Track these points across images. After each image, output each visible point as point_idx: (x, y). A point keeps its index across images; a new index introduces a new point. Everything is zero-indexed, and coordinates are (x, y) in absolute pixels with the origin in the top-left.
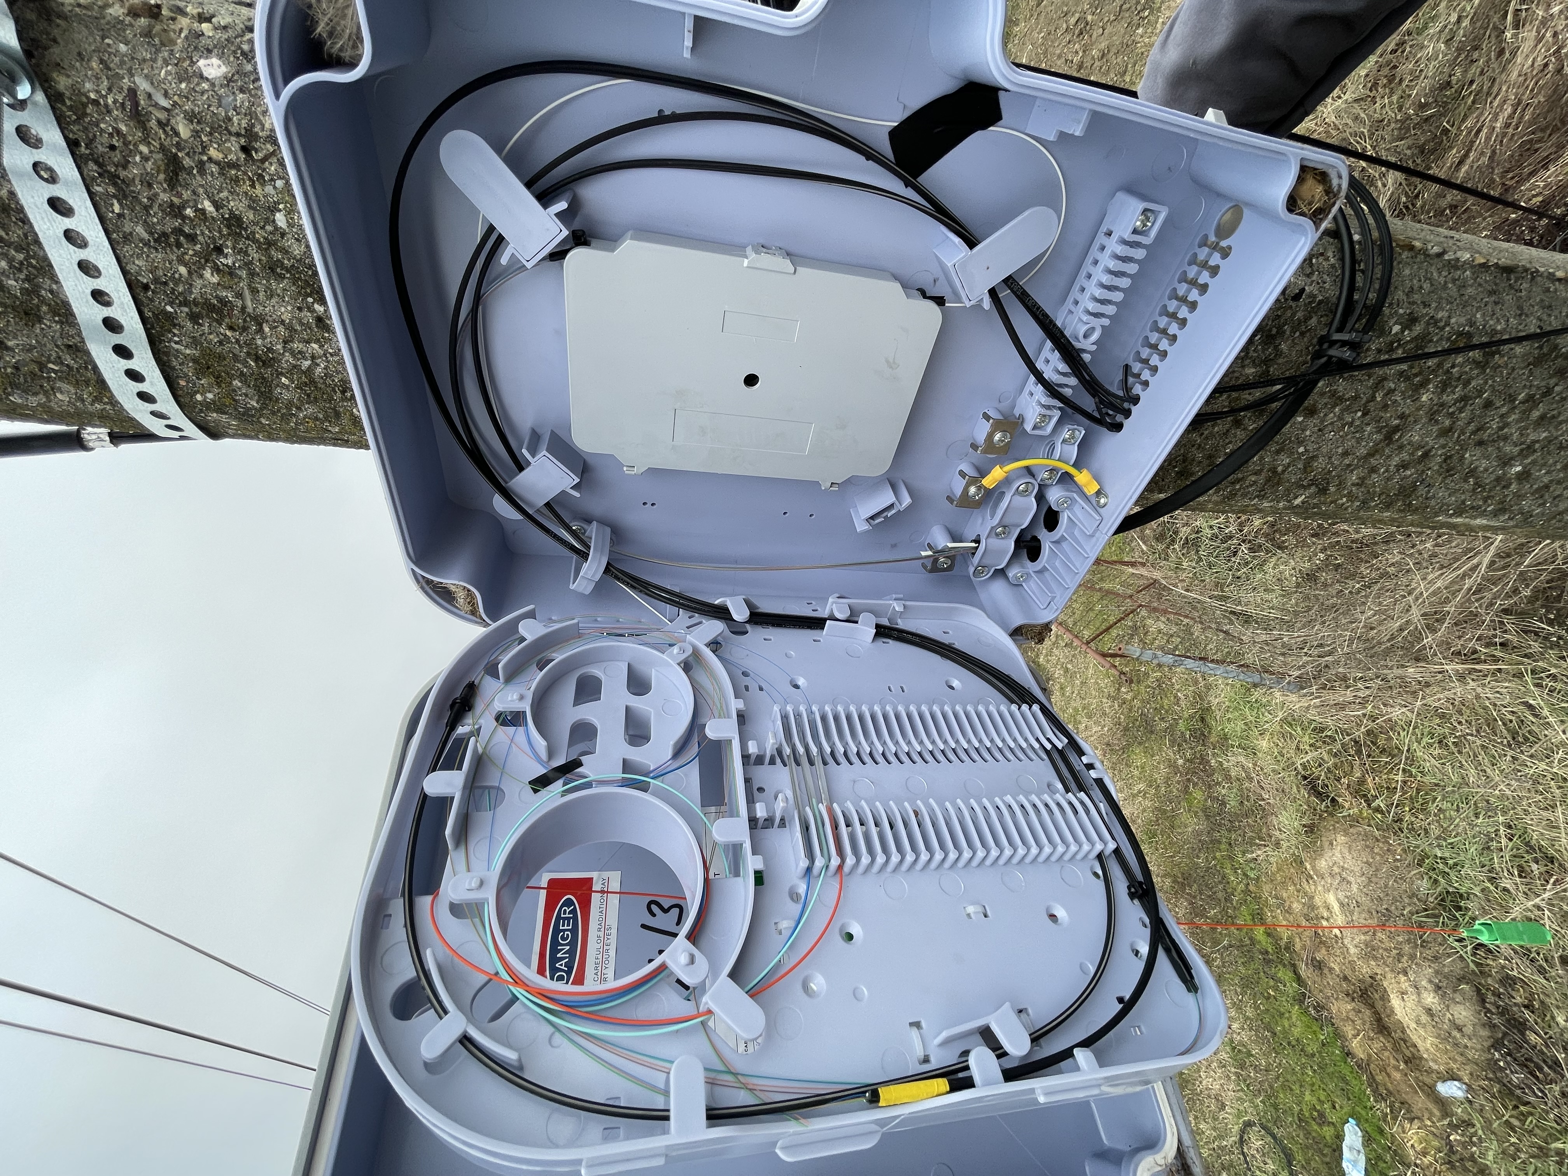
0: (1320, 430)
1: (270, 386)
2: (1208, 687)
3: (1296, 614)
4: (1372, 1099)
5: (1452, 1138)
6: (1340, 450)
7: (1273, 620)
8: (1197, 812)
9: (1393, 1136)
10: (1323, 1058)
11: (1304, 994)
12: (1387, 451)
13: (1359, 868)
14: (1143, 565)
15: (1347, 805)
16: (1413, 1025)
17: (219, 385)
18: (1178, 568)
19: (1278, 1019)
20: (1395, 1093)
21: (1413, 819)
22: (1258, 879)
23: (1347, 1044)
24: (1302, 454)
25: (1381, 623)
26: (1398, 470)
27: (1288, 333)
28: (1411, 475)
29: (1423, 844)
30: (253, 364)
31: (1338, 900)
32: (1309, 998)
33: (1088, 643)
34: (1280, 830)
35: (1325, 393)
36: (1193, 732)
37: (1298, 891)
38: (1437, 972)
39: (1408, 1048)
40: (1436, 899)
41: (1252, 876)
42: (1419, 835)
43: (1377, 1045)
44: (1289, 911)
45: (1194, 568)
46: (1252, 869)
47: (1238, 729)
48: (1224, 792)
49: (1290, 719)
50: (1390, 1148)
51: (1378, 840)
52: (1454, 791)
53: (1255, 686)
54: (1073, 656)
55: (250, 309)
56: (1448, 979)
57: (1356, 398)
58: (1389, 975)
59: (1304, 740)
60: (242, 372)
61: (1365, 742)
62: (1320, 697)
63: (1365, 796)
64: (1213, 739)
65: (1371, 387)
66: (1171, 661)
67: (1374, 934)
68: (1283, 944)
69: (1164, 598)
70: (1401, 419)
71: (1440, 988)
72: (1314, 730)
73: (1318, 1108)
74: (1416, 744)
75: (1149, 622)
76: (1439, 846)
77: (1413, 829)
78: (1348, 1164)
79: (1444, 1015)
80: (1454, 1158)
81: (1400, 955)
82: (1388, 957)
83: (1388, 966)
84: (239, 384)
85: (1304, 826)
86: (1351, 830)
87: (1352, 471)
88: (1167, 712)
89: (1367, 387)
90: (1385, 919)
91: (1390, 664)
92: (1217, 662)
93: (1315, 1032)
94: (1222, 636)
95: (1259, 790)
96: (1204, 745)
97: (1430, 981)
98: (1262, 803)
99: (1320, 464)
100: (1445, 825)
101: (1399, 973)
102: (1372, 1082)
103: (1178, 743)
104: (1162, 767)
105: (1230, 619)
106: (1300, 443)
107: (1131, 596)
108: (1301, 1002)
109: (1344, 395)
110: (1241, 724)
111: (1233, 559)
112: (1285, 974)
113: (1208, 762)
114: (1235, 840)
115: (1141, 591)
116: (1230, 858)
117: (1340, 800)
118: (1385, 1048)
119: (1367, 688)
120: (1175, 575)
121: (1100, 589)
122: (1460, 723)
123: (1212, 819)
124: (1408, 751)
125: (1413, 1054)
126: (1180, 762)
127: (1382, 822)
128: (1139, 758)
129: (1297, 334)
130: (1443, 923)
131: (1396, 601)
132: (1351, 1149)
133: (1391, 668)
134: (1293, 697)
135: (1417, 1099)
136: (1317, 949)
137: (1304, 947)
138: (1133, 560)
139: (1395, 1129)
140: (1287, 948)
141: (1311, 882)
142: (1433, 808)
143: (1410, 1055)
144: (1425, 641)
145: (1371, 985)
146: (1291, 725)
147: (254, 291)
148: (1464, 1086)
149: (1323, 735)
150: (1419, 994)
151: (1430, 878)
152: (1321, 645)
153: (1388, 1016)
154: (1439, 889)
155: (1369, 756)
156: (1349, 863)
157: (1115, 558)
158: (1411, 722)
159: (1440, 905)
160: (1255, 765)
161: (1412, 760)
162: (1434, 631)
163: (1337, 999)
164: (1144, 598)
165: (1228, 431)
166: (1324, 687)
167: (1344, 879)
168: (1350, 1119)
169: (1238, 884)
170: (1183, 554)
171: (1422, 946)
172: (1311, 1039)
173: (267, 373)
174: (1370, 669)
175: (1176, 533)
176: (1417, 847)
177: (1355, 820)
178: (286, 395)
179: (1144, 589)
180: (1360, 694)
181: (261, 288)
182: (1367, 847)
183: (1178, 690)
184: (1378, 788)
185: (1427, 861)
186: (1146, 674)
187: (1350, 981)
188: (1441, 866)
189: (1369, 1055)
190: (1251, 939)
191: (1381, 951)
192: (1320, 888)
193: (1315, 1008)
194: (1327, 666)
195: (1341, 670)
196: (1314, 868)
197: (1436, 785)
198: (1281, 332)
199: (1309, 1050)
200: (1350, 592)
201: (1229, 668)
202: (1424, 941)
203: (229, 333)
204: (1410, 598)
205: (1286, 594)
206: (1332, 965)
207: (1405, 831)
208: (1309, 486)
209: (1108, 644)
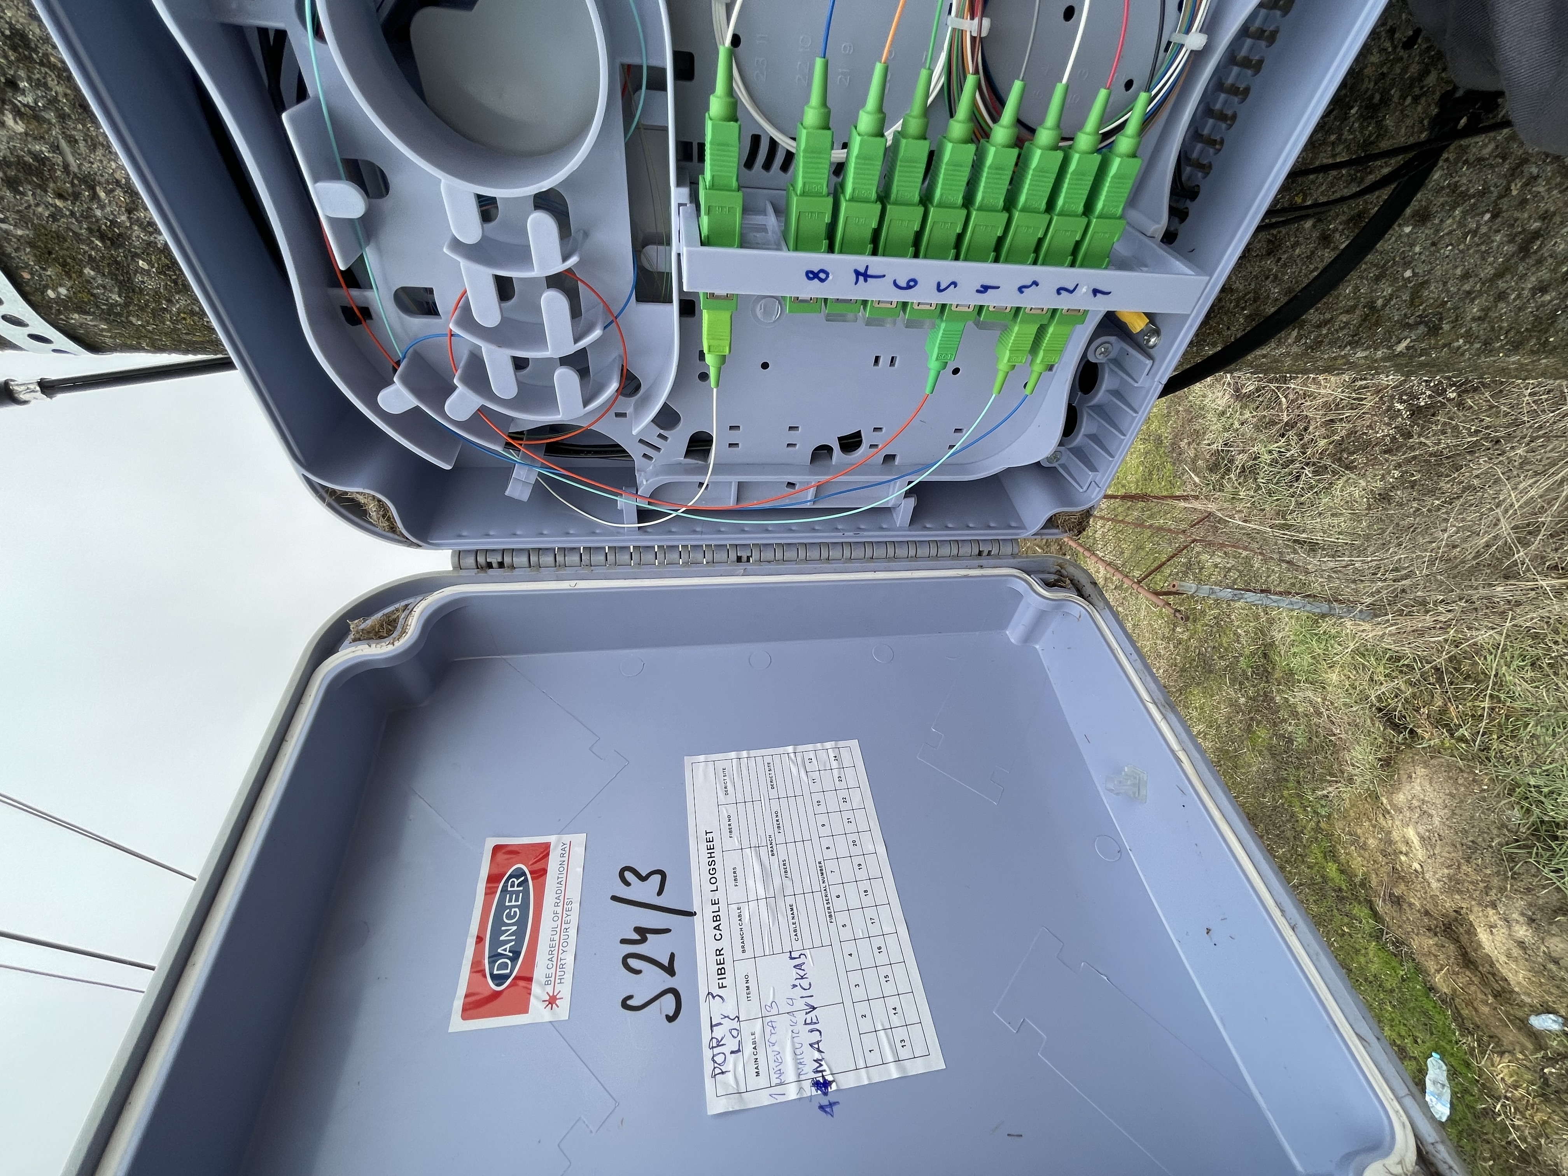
0: (1434, 244)
1: (127, 273)
2: (1271, 622)
3: (1368, 538)
4: (1457, 1034)
5: (1546, 1071)
6: (1459, 272)
7: (1342, 546)
8: (1262, 751)
9: (1480, 1069)
10: (1403, 994)
11: (1382, 931)
12: (1521, 268)
13: (1441, 801)
14: (1196, 498)
15: (1427, 736)
16: (1503, 959)
17: (68, 274)
18: (1235, 497)
19: (1354, 955)
20: (1483, 1026)
21: (1502, 747)
22: (1329, 816)
23: (1429, 979)
24: (1409, 280)
25: (1465, 540)
26: (1534, 295)
27: (1395, 99)
28: (1550, 301)
29: (1513, 772)
30: (97, 242)
31: (1418, 834)
32: (1387, 934)
33: (1139, 582)
34: (1353, 765)
35: (1443, 188)
36: (1255, 669)
37: (1374, 826)
38: (1530, 905)
39: (1496, 981)
40: (1529, 829)
41: (1324, 813)
42: (1509, 764)
43: (1462, 980)
44: (1364, 847)
45: (1252, 497)
46: (1322, 806)
47: (1305, 663)
48: (1290, 729)
49: (1362, 649)
50: (1478, 1081)
51: (1462, 771)
52: (1549, 716)
53: (1323, 616)
54: (1124, 599)
55: (74, 168)
56: (1542, 910)
57: (1482, 194)
58: (1475, 909)
59: (1378, 670)
60: (90, 256)
61: (1446, 669)
62: (1396, 624)
63: (1447, 725)
64: (1278, 674)
65: (1505, 176)
66: (1230, 595)
67: (1459, 867)
68: (1357, 880)
69: (1220, 531)
70: (1544, 219)
71: (1533, 921)
72: (1389, 659)
73: (1398, 1042)
74: (1504, 668)
75: (1205, 557)
76: (1533, 774)
77: (1502, 757)
78: (1432, 1097)
79: (1538, 948)
80: (1549, 1090)
81: (1488, 889)
82: (1475, 890)
83: (1475, 900)
84: (92, 273)
85: (1380, 760)
86: (1432, 762)
87: (1472, 301)
88: (1226, 649)
89: (1499, 176)
90: (1471, 851)
91: (1475, 584)
92: (1281, 594)
93: (1394, 968)
94: (1284, 565)
95: (1329, 725)
96: (1267, 682)
97: (1523, 914)
98: (1333, 738)
99: (1433, 292)
100: (1539, 752)
101: (1486, 907)
102: (1458, 1016)
103: (1239, 682)
104: (1223, 707)
105: (1295, 550)
106: (1407, 265)
107: (1184, 531)
108: (1378, 938)
109: (1468, 190)
110: (1308, 658)
111: (1296, 485)
112: (1360, 911)
113: (1272, 699)
114: (1304, 777)
115: (1195, 525)
116: (1299, 795)
117: (1419, 731)
118: (1472, 983)
119: (1450, 611)
120: (1230, 506)
121: (1151, 526)
122: (1556, 643)
123: (1279, 758)
124: (1495, 676)
125: (1503, 988)
126: (1242, 700)
127: (1466, 751)
128: (1197, 698)
129: (1409, 100)
130: (1537, 854)
131: (1482, 514)
132: (1435, 1082)
133: (1476, 589)
134: (1367, 626)
135: (1508, 1032)
136: (1395, 884)
137: (1381, 883)
138: (1185, 494)
139: (1483, 1063)
140: (1363, 884)
141: (1387, 816)
142: (1524, 735)
143: (1499, 989)
144: (1516, 556)
145: (1456, 920)
146: (1364, 655)
147: (72, 141)
148: (1560, 1020)
149: (1401, 663)
150: (1510, 927)
151: (1522, 807)
152: (1396, 570)
153: (1475, 950)
154: (1531, 820)
155: (1451, 683)
156: (1430, 796)
157: (1165, 493)
158: (1499, 645)
159: (1533, 835)
160: (1324, 699)
161: (1500, 684)
162: (1526, 544)
163: (1417, 935)
164: (1199, 532)
165: (1313, 253)
166: (1401, 613)
167: (1425, 812)
168: (1433, 1054)
169: (1308, 822)
170: (1239, 484)
171: (1512, 878)
172: (1390, 975)
173: (120, 254)
174: (1452, 591)
175: (1231, 461)
176: (1508, 776)
177: (1436, 751)
178: (151, 284)
179: (1198, 523)
180: (1441, 618)
181: (79, 136)
182: (1450, 778)
183: (1238, 627)
184: (1463, 716)
185: (1518, 790)
186: (1203, 612)
187: (1432, 916)
188: (1535, 795)
189: (1454, 990)
190: (1322, 877)
191: (1466, 884)
192: (1398, 823)
193: (1393, 944)
194: (1403, 591)
195: (1419, 593)
196: (1390, 802)
197: (1528, 710)
198: (1385, 101)
199: (1388, 986)
200: (1429, 510)
201: (1294, 599)
202: (1515, 873)
203: (58, 203)
204: (1498, 511)
205: (1356, 517)
206: (1412, 900)
207: (1493, 760)
208: (1418, 324)
209: (1160, 582)
